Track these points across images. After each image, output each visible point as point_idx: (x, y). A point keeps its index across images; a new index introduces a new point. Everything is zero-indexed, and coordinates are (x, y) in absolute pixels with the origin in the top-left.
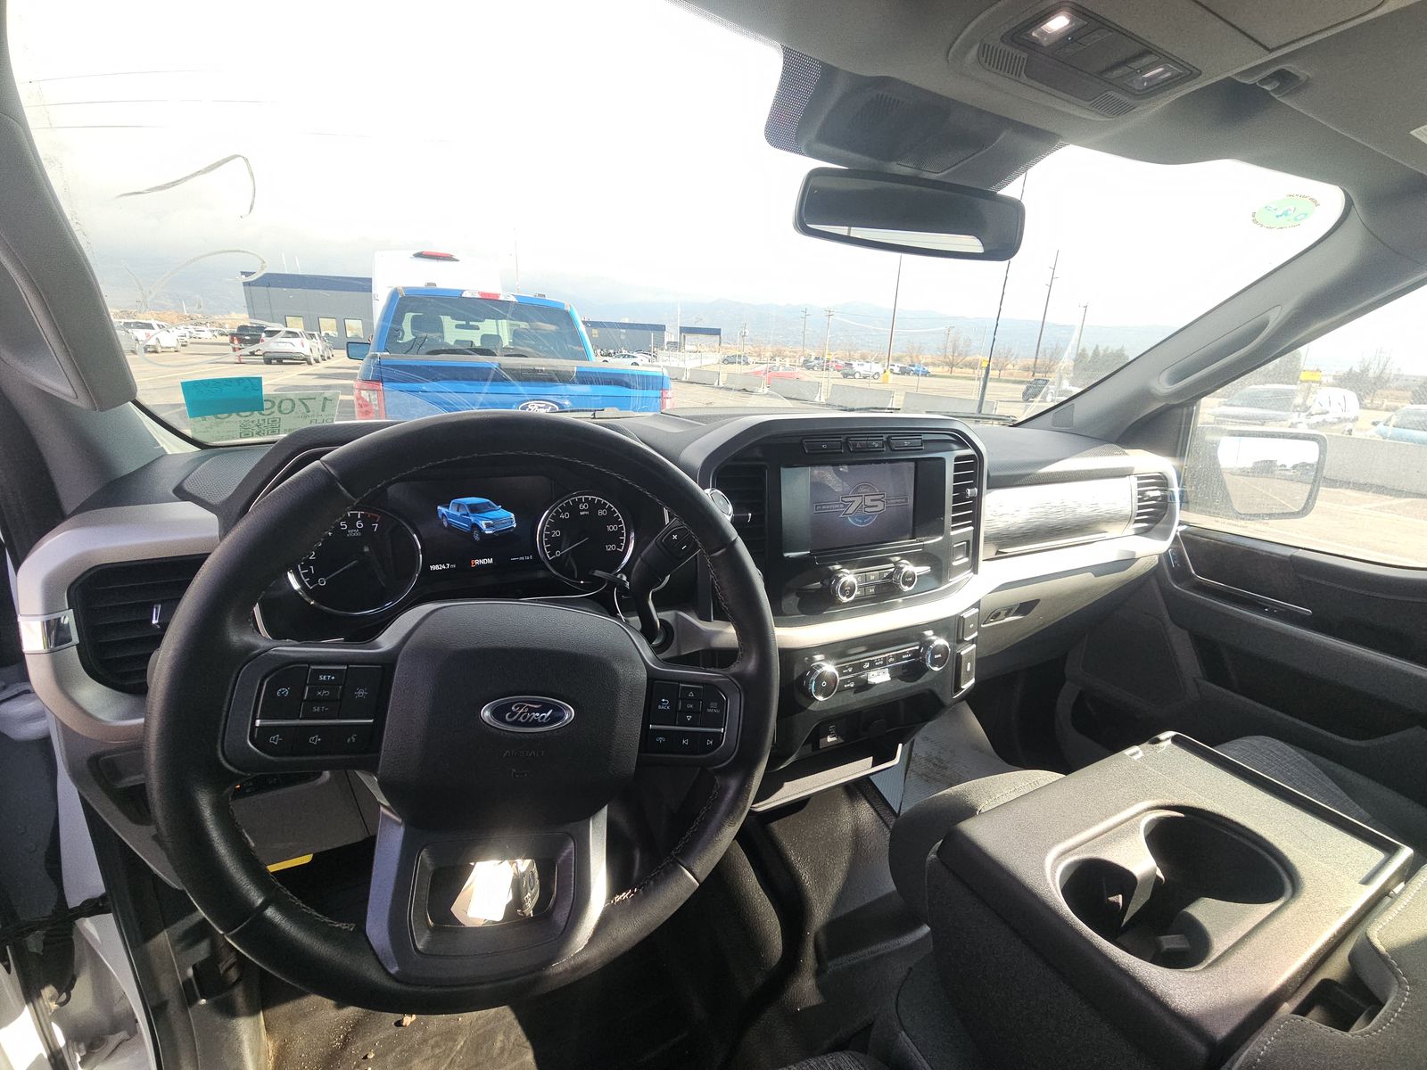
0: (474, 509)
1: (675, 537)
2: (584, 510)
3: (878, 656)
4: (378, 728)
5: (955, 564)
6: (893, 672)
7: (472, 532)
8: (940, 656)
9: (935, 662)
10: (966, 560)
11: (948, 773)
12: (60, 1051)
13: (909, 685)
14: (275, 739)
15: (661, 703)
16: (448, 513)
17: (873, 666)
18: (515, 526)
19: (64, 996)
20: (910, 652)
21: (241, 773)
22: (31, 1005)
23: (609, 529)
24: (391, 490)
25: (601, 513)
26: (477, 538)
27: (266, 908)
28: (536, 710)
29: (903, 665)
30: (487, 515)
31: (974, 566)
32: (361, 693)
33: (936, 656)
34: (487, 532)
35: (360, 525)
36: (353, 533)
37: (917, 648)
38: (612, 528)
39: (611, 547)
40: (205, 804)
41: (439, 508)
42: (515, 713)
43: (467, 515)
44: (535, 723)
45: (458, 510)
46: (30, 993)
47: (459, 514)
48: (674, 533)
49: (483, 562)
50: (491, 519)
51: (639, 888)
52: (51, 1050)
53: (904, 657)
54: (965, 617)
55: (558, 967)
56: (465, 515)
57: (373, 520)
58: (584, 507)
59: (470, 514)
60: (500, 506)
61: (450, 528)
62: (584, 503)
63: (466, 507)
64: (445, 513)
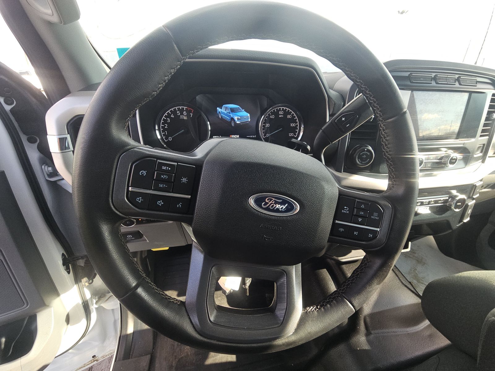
0: (233, 110)
1: (343, 119)
2: (281, 115)
3: (426, 200)
4: (193, 201)
5: (475, 156)
6: (431, 208)
7: (231, 122)
8: (460, 204)
9: (456, 207)
10: (481, 154)
11: (416, 255)
12: (87, 301)
13: (438, 216)
14: (139, 200)
15: (344, 209)
16: (221, 111)
17: (422, 204)
18: (249, 120)
19: (91, 281)
20: (443, 200)
21: (124, 216)
22: (77, 284)
23: (291, 125)
24: (197, 98)
25: (289, 117)
26: (233, 125)
27: (137, 289)
28: (279, 203)
29: (437, 206)
30: (238, 114)
31: (483, 159)
32: (184, 180)
33: (458, 204)
34: (237, 122)
35: (185, 114)
36: (182, 117)
37: (447, 198)
38: (293, 125)
39: (291, 134)
40: (105, 230)
41: (218, 108)
42: (267, 203)
43: (229, 113)
44: (278, 211)
45: (226, 111)
46: (77, 280)
47: (226, 112)
48: (343, 117)
49: (235, 136)
50: (239, 116)
51: (321, 306)
52: (83, 300)
53: (439, 202)
54: (477, 185)
55: (279, 342)
56: (228, 113)
57: (190, 112)
58: (281, 113)
59: (231, 113)
60: (244, 110)
61: (222, 119)
62: (281, 111)
63: (229, 109)
64: (220, 111)
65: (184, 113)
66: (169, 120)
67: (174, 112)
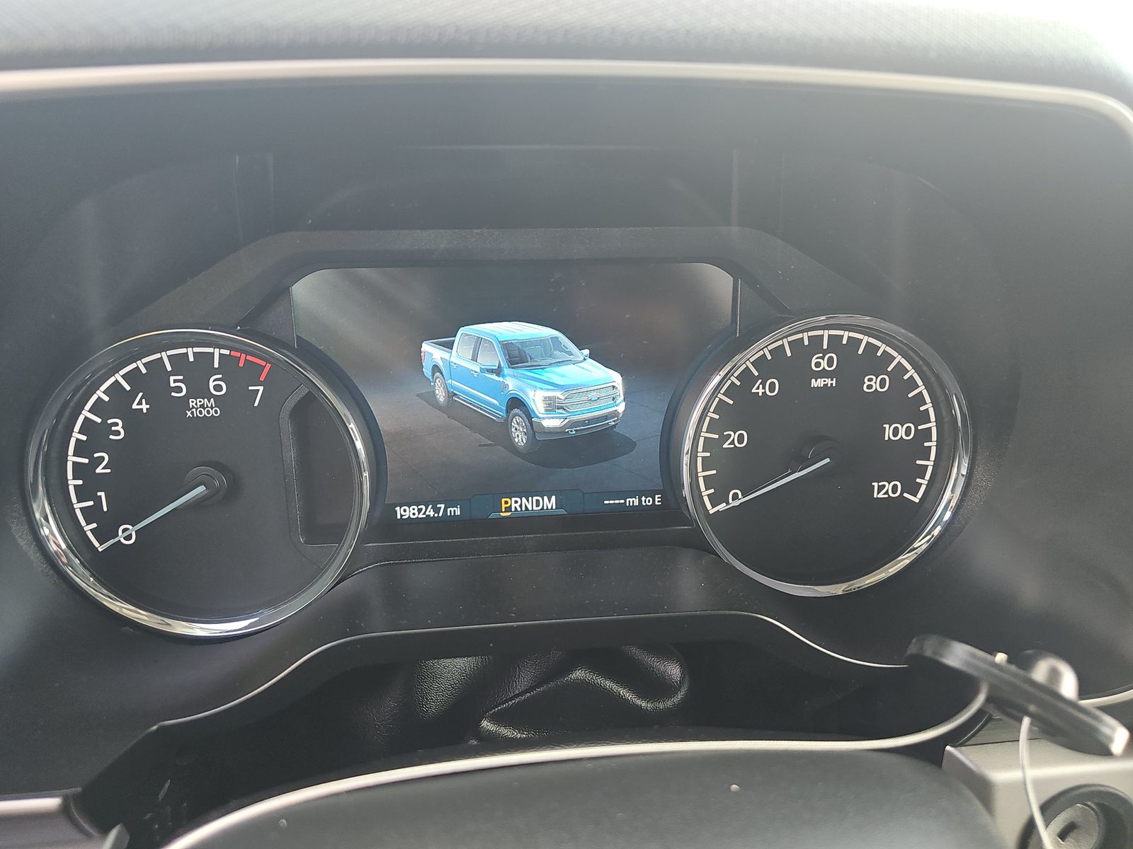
0: (516, 356)
2: (824, 374)
7: (506, 425)
16: (448, 363)
18: (621, 408)
23: (889, 435)
25: (873, 384)
26: (520, 438)
30: (550, 374)
34: (546, 424)
35: (218, 388)
36: (201, 408)
38: (897, 432)
39: (889, 487)
41: (426, 347)
43: (498, 372)
45: (475, 358)
47: (475, 368)
49: (530, 504)
50: (559, 388)
56: (492, 371)
57: (253, 374)
58: (824, 364)
59: (506, 371)
60: (586, 352)
61: (454, 406)
62: (825, 352)
63: (497, 348)
64: (440, 364)
65: (212, 384)
66: (119, 428)
67: (152, 382)
